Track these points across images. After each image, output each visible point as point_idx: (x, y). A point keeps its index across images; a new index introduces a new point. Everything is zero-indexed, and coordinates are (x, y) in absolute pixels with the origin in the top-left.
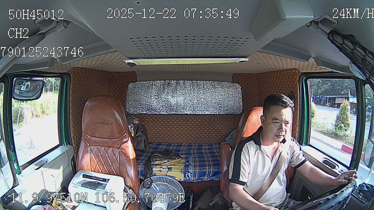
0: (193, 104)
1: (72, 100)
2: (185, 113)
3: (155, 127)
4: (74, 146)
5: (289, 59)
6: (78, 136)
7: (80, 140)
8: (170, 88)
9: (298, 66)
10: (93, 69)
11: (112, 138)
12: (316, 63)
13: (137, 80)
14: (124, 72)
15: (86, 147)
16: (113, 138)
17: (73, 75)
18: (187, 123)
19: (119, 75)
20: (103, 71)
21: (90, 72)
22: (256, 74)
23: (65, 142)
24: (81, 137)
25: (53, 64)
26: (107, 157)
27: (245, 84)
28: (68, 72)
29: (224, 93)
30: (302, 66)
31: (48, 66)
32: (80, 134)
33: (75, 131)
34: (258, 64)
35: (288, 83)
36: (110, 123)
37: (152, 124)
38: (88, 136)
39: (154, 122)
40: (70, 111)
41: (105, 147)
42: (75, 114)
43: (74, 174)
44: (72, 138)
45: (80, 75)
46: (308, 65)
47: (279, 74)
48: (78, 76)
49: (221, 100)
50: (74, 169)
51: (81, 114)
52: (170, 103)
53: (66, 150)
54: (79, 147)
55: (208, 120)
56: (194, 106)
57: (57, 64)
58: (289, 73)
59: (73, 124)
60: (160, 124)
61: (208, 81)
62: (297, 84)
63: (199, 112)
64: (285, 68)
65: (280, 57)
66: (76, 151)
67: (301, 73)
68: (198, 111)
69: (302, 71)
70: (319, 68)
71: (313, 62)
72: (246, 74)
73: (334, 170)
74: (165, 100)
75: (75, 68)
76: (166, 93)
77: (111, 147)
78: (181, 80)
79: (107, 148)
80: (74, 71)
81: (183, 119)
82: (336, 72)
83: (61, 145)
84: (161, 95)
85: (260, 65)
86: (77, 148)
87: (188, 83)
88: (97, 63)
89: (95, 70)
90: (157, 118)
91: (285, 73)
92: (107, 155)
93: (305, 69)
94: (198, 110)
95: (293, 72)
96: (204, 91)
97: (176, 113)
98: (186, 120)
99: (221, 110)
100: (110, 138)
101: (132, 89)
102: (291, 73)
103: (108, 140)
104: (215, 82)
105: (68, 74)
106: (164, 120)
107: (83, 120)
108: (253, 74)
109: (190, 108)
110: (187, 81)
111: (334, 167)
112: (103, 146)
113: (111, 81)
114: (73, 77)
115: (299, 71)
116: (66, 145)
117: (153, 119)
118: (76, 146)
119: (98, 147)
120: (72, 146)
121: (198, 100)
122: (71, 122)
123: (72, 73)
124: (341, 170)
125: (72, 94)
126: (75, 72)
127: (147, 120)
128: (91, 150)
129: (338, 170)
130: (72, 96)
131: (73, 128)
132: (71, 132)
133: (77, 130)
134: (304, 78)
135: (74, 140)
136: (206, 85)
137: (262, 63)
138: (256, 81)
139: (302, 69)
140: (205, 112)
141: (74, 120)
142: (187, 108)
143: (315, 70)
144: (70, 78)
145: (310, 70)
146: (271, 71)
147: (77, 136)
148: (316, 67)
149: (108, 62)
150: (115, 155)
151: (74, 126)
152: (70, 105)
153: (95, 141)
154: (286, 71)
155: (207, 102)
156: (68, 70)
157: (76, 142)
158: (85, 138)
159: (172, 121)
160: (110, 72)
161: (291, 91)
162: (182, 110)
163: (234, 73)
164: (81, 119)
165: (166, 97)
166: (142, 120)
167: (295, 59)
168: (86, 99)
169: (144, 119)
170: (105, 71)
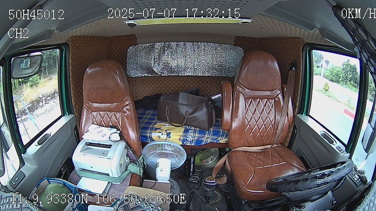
0: (194, 66)
1: (72, 69)
2: (185, 75)
3: (156, 89)
4: (76, 114)
5: (293, 26)
6: (80, 104)
7: (82, 108)
8: (171, 50)
9: (303, 35)
10: (91, 36)
11: (113, 102)
12: (321, 36)
13: (138, 43)
14: (124, 35)
15: (88, 114)
16: (115, 102)
17: (72, 44)
18: (188, 84)
19: (119, 39)
20: (102, 37)
21: (89, 40)
22: (259, 39)
23: (67, 112)
24: (83, 105)
25: (51, 36)
26: (109, 121)
27: (247, 48)
28: (66, 41)
29: (225, 55)
30: (307, 36)
31: (46, 38)
32: (82, 101)
33: (76, 100)
34: (261, 29)
35: (292, 51)
36: (112, 87)
37: (153, 86)
38: (90, 102)
39: (155, 84)
40: (71, 80)
41: (107, 112)
42: (75, 83)
43: (77, 143)
44: (74, 107)
45: (78, 43)
46: (313, 36)
47: (282, 41)
48: (77, 45)
49: (222, 63)
50: (77, 138)
51: (81, 82)
52: (171, 65)
53: (68, 120)
54: (81, 115)
55: (209, 82)
56: (195, 67)
57: (55, 35)
58: (293, 41)
59: (75, 93)
60: (161, 86)
61: (209, 43)
62: (300, 53)
63: (200, 74)
64: (289, 35)
65: (284, 23)
66: (78, 120)
67: (305, 43)
68: (198, 73)
69: (305, 41)
70: (323, 41)
71: (317, 34)
72: (248, 37)
73: (332, 145)
74: (165, 62)
75: (73, 37)
76: (167, 56)
77: (113, 112)
78: (181, 42)
79: (109, 113)
80: (72, 40)
81: (184, 81)
82: (341, 48)
83: (64, 116)
84: (162, 57)
85: (264, 30)
86: (79, 116)
87: (189, 44)
88: (96, 29)
89: (94, 36)
90: (159, 80)
91: (289, 41)
92: (109, 120)
93: (310, 40)
94: (199, 71)
95: (297, 41)
96: (204, 52)
97: (177, 75)
98: (187, 82)
99: (222, 72)
100: (112, 102)
101: (133, 52)
102: (295, 41)
103: (110, 104)
104: (216, 44)
105: (66, 44)
106: (165, 82)
107: (84, 87)
108: (255, 38)
109: (191, 69)
110: (187, 43)
111: (332, 143)
112: (105, 111)
113: (111, 46)
114: (72, 46)
115: (304, 41)
116: (69, 115)
117: (154, 81)
118: (78, 115)
119: (100, 112)
120: (75, 114)
121: (199, 61)
122: (72, 91)
123: (71, 42)
124: (338, 147)
125: (72, 62)
126: (74, 41)
127: (148, 82)
128: (93, 116)
129: (335, 146)
130: (72, 64)
131: (75, 97)
132: (73, 101)
133: (78, 98)
134: (308, 48)
135: (76, 109)
136: (207, 47)
137: (265, 27)
138: (259, 45)
139: (306, 39)
140: (206, 74)
141: (75, 88)
142: (188, 69)
143: (320, 42)
144: (69, 47)
145: (314, 41)
146: (275, 38)
147: (78, 104)
148: (321, 39)
149: (107, 27)
150: (116, 118)
151: (75, 94)
152: (70, 74)
153: (96, 108)
154: (290, 39)
155: (208, 64)
156: (66, 40)
157: (78, 111)
158: (87, 105)
159: (173, 83)
160: (109, 37)
161: (294, 59)
162: (183, 72)
163: (236, 36)
164: (82, 87)
165: (166, 59)
166: (143, 83)
167: (300, 27)
168: (86, 66)
169: (145, 81)
170: (104, 37)
